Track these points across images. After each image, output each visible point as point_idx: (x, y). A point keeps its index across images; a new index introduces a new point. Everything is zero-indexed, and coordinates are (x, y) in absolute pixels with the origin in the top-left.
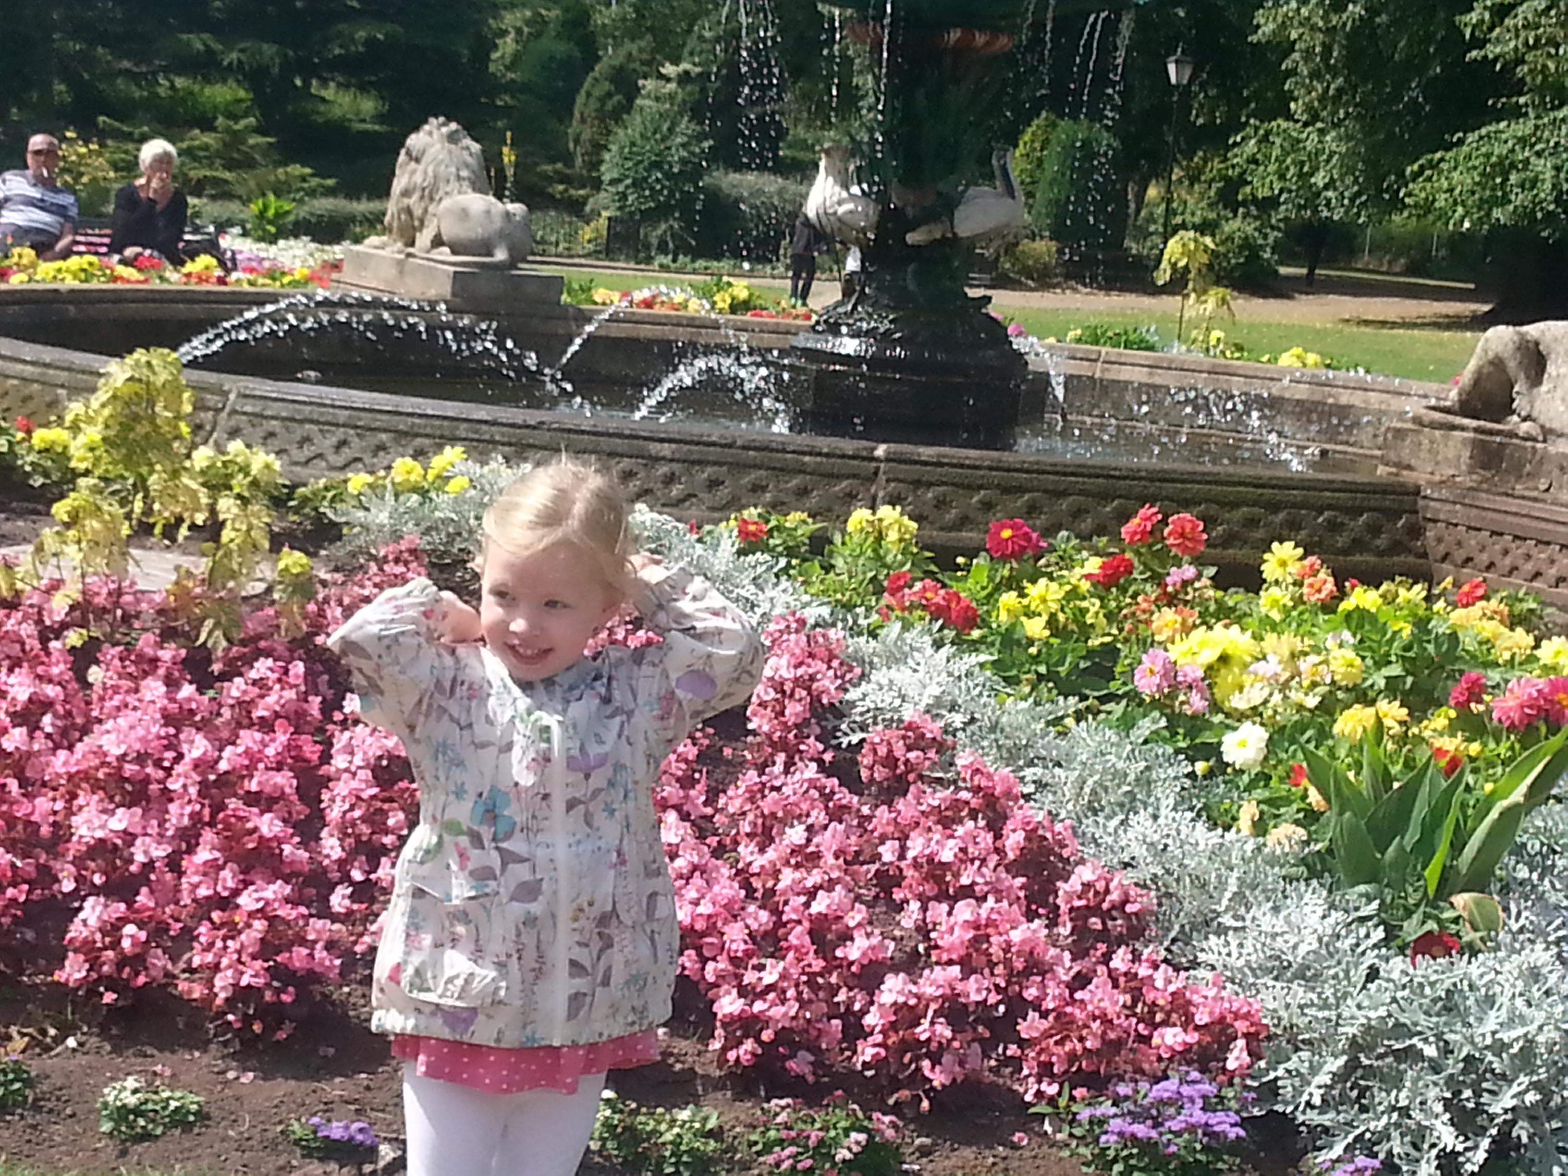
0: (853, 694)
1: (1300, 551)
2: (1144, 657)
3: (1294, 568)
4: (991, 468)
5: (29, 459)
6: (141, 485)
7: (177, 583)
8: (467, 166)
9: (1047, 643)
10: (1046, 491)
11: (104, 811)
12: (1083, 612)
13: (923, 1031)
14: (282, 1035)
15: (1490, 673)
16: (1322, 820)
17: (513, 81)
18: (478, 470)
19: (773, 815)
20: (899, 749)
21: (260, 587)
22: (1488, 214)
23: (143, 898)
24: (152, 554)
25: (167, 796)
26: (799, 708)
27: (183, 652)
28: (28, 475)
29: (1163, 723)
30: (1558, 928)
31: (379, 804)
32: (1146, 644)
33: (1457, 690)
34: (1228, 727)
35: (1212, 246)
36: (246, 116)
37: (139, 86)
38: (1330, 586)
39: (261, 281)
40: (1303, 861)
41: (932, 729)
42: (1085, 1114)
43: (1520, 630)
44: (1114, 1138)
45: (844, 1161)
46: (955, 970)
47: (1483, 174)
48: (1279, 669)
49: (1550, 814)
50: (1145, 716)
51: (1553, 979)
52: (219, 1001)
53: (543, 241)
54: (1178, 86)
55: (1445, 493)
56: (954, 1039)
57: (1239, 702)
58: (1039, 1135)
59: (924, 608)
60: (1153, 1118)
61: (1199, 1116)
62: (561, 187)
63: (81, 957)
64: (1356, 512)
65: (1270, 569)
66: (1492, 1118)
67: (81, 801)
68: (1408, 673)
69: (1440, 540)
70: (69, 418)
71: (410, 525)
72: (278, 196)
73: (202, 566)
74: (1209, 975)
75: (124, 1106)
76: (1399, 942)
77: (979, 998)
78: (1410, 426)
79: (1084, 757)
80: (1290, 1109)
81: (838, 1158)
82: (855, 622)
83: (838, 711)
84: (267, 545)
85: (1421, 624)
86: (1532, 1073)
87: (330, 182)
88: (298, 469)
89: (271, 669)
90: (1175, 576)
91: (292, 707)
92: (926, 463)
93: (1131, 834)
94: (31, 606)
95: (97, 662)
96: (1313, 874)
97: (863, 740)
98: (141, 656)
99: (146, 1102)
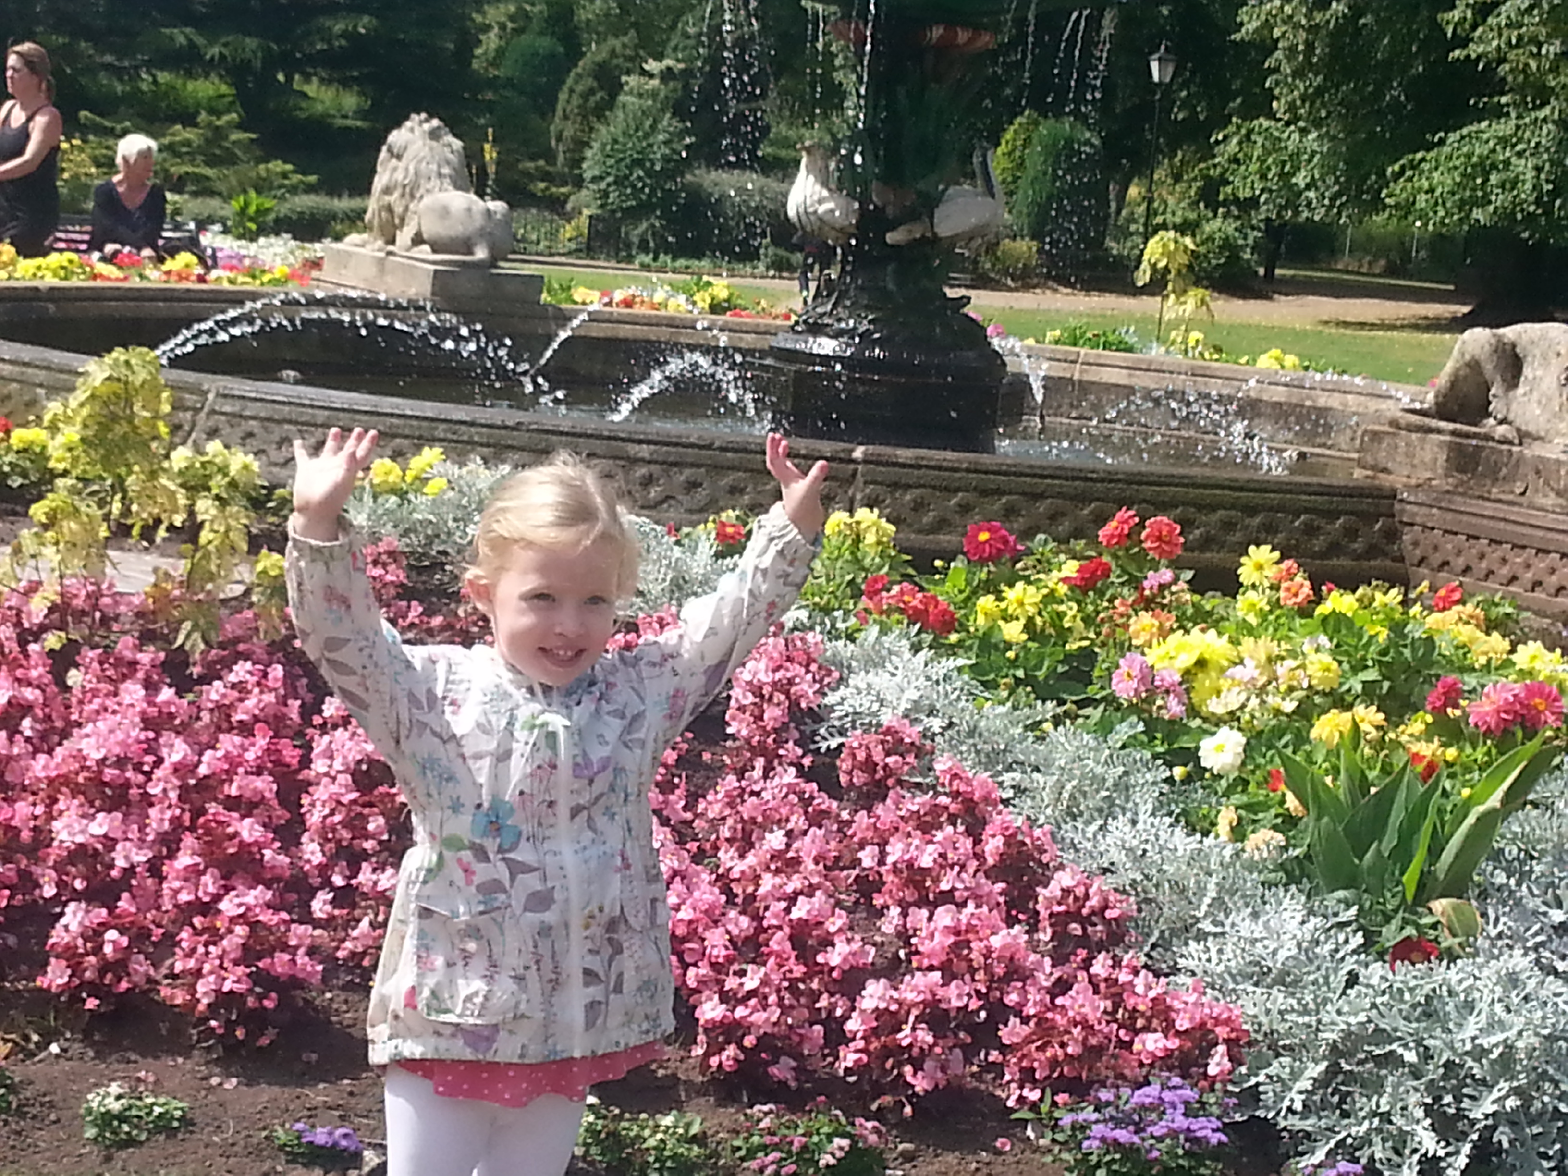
0: (831, 699)
1: (1277, 554)
2: (1122, 662)
3: (1271, 572)
4: (968, 470)
5: (7, 459)
6: (119, 485)
7: (155, 585)
8: (448, 163)
9: (1024, 647)
10: (1024, 494)
11: (83, 816)
12: (1061, 616)
13: (904, 1037)
14: (265, 1041)
15: (1466, 678)
16: (1301, 826)
17: (496, 77)
18: (457, 471)
19: (753, 820)
20: (878, 754)
21: (239, 589)
22: (1468, 216)
23: (124, 903)
24: (131, 557)
25: (148, 800)
26: (778, 712)
27: (162, 655)
28: (7, 475)
29: (1141, 727)
30: (1536, 934)
31: (359, 809)
32: (1124, 648)
33: (1434, 695)
34: (1206, 732)
35: (1192, 246)
36: (228, 111)
37: (121, 80)
38: (1307, 590)
39: (241, 279)
40: (1282, 867)
41: (911, 733)
42: (1067, 1120)
43: (1496, 635)
44: (1096, 1143)
45: (828, 1166)
46: (936, 976)
47: (1463, 175)
48: (1256, 673)
49: (1527, 819)
50: (1122, 720)
51: (1531, 984)
52: (201, 1007)
53: (524, 240)
54: (1160, 83)
55: (1421, 497)
56: (935, 1044)
57: (1216, 707)
58: (1021, 1140)
59: (902, 611)
60: (1136, 1124)
61: (1181, 1122)
62: (542, 185)
63: (64, 963)
64: (1332, 515)
65: (1247, 573)
66: (1473, 1123)
67: (61, 805)
68: (1385, 678)
69: (1416, 544)
70: (47, 418)
71: (389, 526)
72: (259, 192)
73: (180, 567)
74: (1189, 981)
75: (108, 1112)
76: (1377, 947)
77: (960, 1004)
78: (1387, 428)
79: (1062, 763)
80: (1271, 1115)
81: (822, 1163)
82: (833, 626)
83: (817, 715)
84: (245, 547)
85: (1397, 629)
86: (1512, 1078)
87: (312, 179)
88: (275, 470)
89: (250, 673)
90: (1152, 580)
91: (270, 711)
92: (904, 466)
93: (1109, 840)
94: (10, 608)
95: (77, 666)
96: (1292, 879)
97: (842, 745)
98: (120, 661)
99: (130, 1107)
